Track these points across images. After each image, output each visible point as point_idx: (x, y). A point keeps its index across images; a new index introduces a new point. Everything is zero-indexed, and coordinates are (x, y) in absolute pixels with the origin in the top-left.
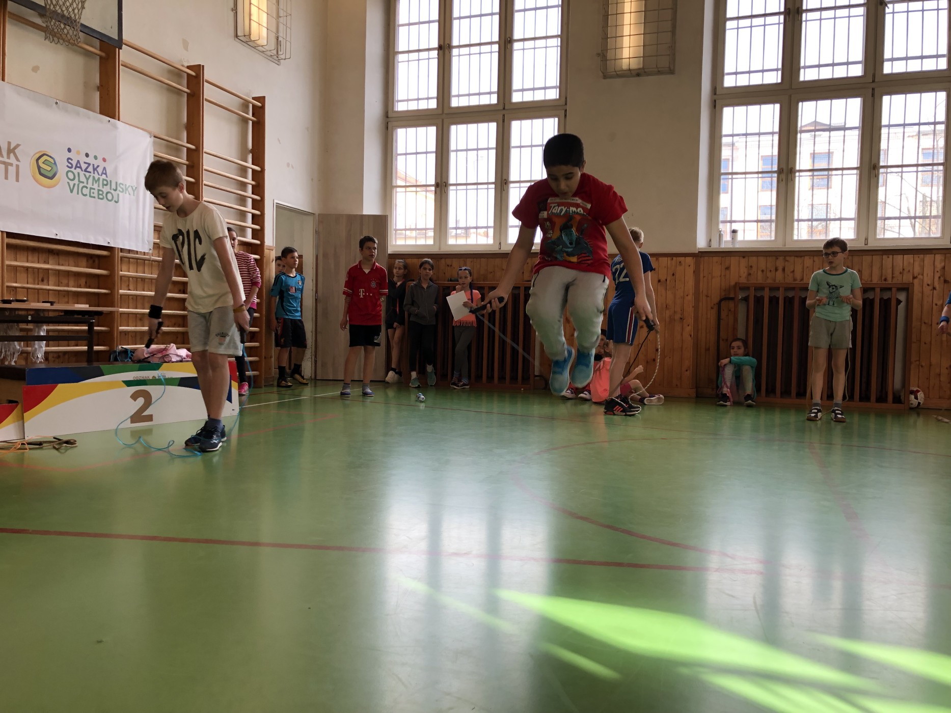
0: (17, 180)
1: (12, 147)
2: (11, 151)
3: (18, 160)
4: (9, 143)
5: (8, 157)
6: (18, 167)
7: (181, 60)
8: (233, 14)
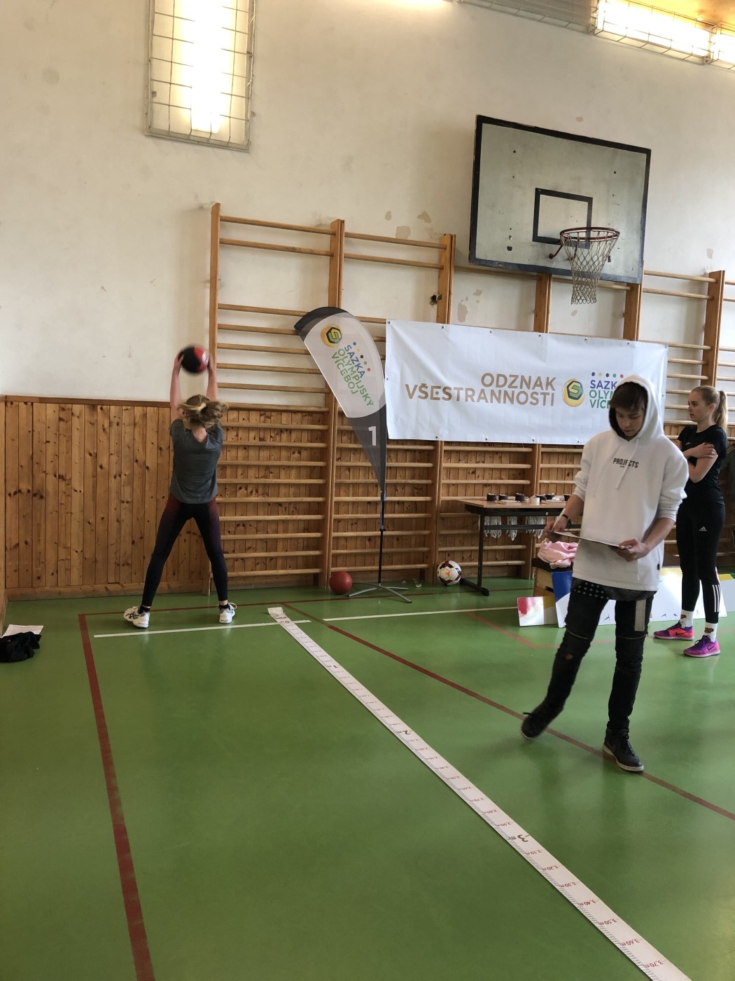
0: (552, 404)
1: (550, 381)
3: (553, 389)
4: (548, 378)
5: (547, 389)
6: (553, 394)
7: (704, 269)
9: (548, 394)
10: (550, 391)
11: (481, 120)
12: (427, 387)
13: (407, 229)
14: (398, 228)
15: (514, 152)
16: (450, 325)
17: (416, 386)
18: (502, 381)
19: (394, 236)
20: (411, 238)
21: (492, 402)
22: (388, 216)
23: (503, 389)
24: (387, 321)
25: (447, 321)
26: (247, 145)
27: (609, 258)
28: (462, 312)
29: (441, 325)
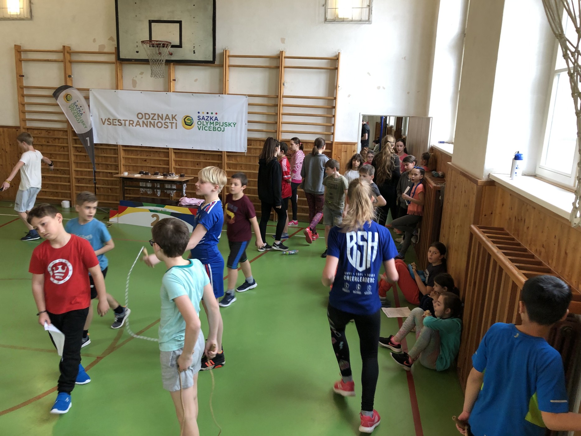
0: (176, 128)
1: (173, 116)
2: (173, 118)
3: (176, 120)
4: (172, 115)
6: (176, 123)
7: (279, 50)
8: (324, 8)
9: (174, 123)
10: (174, 121)
12: (110, 120)
13: (103, 46)
14: (99, 46)
15: (136, 3)
16: (119, 91)
17: (106, 119)
18: (147, 117)
19: (97, 50)
20: (105, 51)
21: (143, 126)
22: (94, 40)
23: (149, 120)
24: (90, 89)
25: (117, 88)
26: (31, 17)
27: (194, 51)
28: (134, 83)
29: (115, 90)
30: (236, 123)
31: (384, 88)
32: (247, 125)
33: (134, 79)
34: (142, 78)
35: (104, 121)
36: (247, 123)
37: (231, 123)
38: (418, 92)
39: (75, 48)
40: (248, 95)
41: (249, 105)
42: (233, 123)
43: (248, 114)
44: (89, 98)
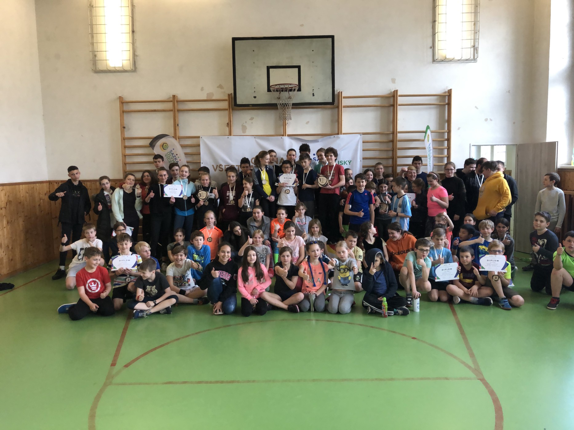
7: (390, 90)
8: (431, 50)
11: (234, 40)
12: (222, 166)
13: (212, 94)
14: (207, 94)
15: (253, 51)
16: (232, 137)
17: (217, 166)
19: (205, 98)
20: (214, 98)
22: (202, 89)
24: (200, 137)
25: (230, 134)
26: (134, 69)
27: (313, 94)
28: (244, 128)
29: (227, 137)
30: (351, 161)
31: (491, 120)
32: (362, 161)
33: (244, 124)
34: (252, 123)
35: (215, 168)
36: (362, 160)
37: (347, 161)
38: (523, 122)
39: (181, 97)
40: (362, 133)
41: (363, 142)
42: (348, 161)
43: (363, 151)
44: (200, 146)
